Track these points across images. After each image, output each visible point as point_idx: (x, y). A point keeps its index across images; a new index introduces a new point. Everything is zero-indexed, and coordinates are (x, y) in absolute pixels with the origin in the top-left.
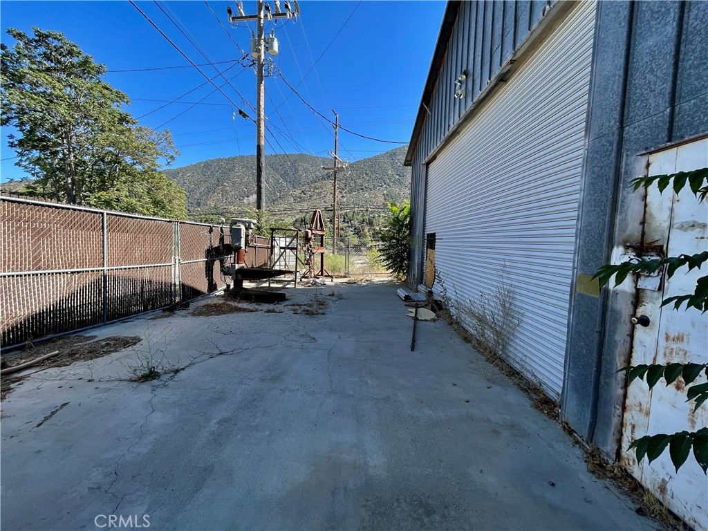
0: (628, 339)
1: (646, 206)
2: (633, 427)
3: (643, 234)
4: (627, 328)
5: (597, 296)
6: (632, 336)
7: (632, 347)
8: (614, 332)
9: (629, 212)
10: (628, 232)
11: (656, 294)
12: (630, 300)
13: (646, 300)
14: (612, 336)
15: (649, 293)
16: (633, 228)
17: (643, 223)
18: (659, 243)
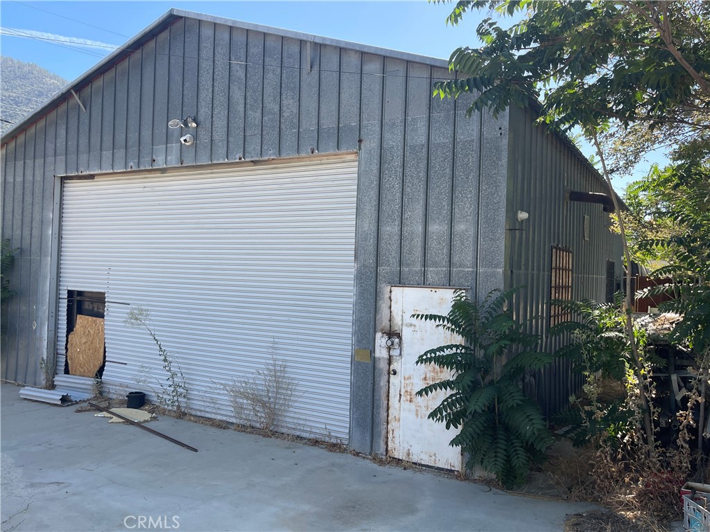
0: (387, 384)
1: (391, 312)
2: (393, 431)
3: (390, 327)
4: (386, 378)
5: (369, 362)
6: (389, 382)
7: (389, 387)
8: (380, 381)
9: (383, 314)
10: (383, 325)
11: (398, 358)
12: (387, 361)
13: (394, 361)
14: (379, 384)
15: (395, 357)
16: (385, 323)
17: (390, 321)
18: (398, 332)
